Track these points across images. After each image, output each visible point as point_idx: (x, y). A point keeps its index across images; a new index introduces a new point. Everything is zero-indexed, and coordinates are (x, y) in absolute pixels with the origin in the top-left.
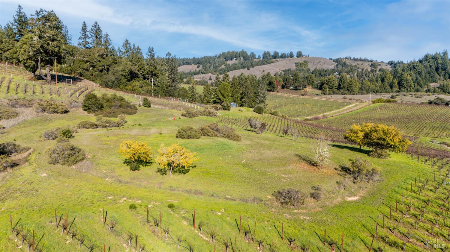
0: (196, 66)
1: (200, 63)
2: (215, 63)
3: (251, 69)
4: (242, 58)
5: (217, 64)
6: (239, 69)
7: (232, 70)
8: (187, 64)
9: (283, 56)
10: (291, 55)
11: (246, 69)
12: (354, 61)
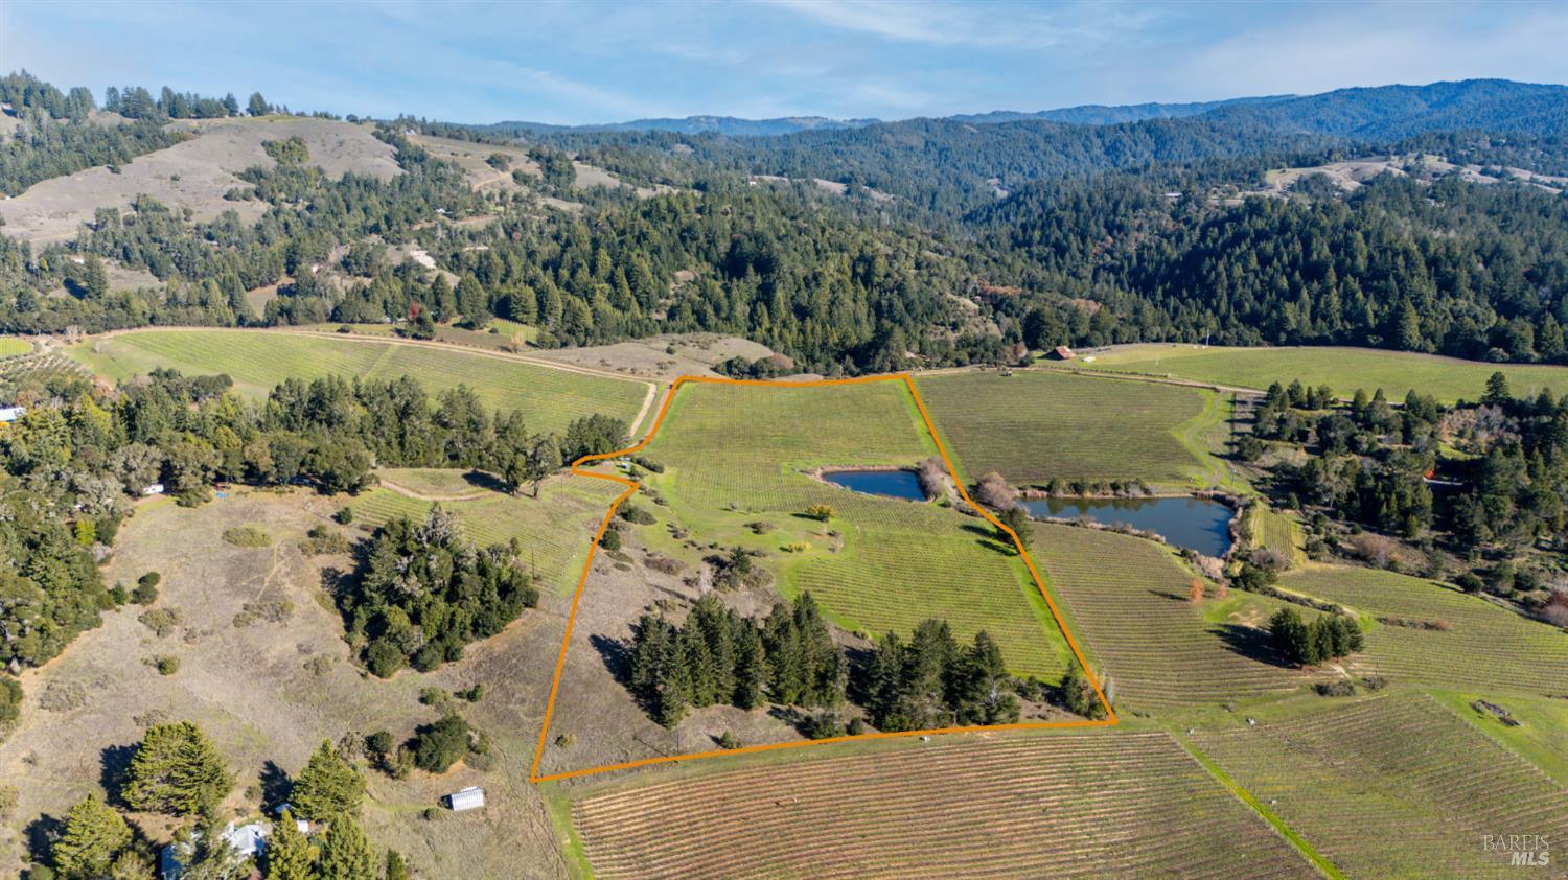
3: (124, 169)
6: (78, 169)
9: (202, 109)
10: (229, 106)
11: (103, 170)
12: (435, 138)
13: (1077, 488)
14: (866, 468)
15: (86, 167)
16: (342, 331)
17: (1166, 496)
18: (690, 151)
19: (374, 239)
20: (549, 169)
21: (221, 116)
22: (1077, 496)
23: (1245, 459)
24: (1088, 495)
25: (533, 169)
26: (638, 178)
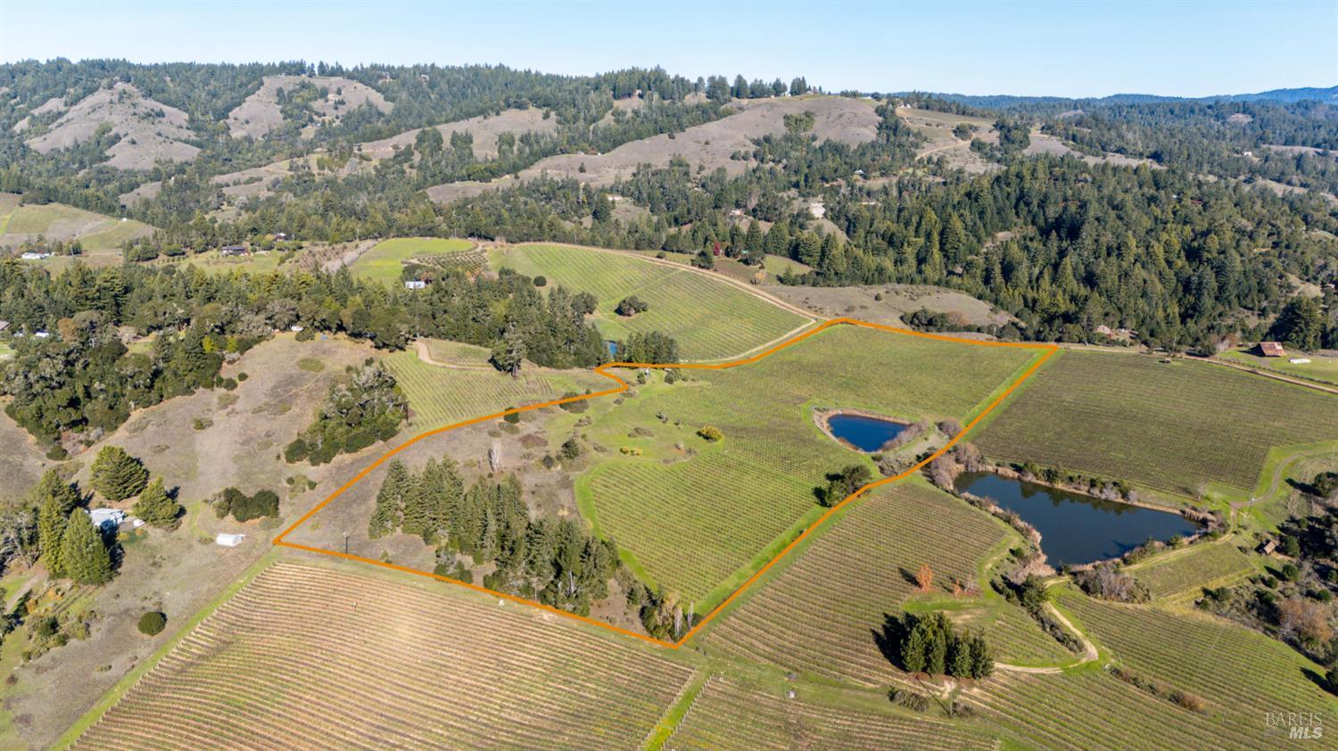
0: (541, 112)
1: (548, 105)
2: (588, 108)
3: (678, 135)
4: (656, 96)
5: (593, 112)
6: (649, 136)
7: (632, 139)
8: (516, 107)
9: (758, 91)
10: (778, 89)
11: (665, 136)
12: (928, 112)
13: (1051, 475)
14: (881, 418)
15: (656, 134)
16: (659, 257)
17: (1148, 506)
18: (1250, 119)
19: (793, 192)
20: (1006, 137)
21: (769, 96)
22: (1047, 484)
23: (1318, 494)
24: (1060, 486)
25: (993, 138)
26: (1091, 147)
